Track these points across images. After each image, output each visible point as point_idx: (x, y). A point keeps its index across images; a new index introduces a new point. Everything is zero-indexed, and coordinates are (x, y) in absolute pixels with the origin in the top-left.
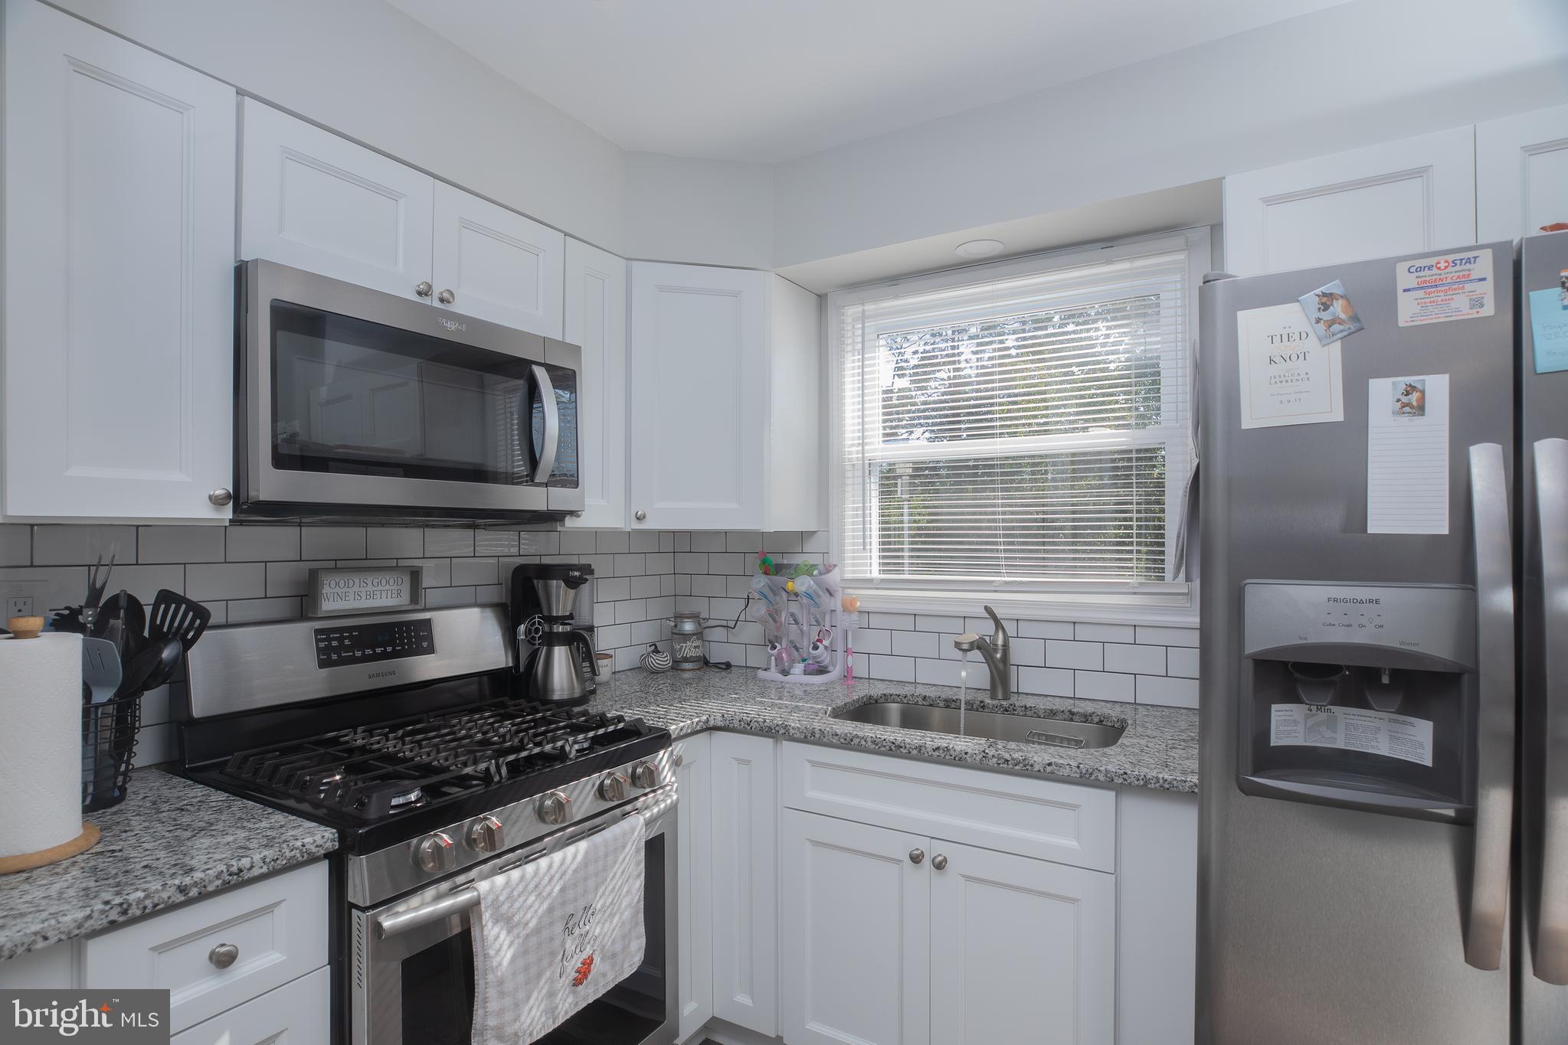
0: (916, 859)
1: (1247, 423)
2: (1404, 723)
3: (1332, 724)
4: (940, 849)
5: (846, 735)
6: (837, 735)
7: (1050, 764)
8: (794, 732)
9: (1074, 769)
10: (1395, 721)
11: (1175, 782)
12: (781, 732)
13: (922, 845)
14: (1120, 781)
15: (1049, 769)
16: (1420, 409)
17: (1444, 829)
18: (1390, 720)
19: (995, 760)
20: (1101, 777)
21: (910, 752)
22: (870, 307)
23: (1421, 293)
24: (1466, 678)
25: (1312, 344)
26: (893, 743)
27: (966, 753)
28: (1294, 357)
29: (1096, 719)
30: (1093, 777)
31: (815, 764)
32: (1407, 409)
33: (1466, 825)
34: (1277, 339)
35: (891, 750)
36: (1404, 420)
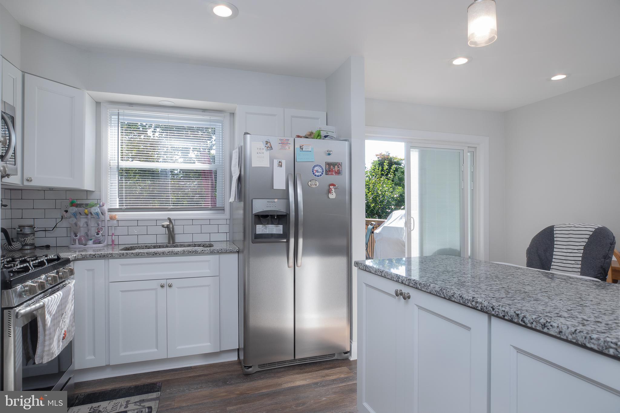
0: (162, 286)
1: (253, 166)
2: (278, 226)
3: (266, 228)
4: (169, 282)
5: (137, 253)
6: (133, 253)
7: (202, 251)
8: (115, 255)
9: (209, 251)
10: (277, 226)
11: (233, 250)
12: (109, 256)
13: (163, 282)
14: (221, 251)
15: (202, 252)
16: (281, 166)
17: (285, 243)
18: (276, 226)
19: (187, 252)
20: (216, 252)
21: (160, 255)
22: (121, 111)
23: (281, 144)
24: (288, 215)
25: (264, 151)
26: (154, 253)
27: (178, 252)
28: (261, 153)
29: (202, 245)
30: (214, 252)
31: (122, 265)
32: (279, 166)
33: (288, 242)
34: (258, 149)
35: (153, 255)
36: (279, 168)
